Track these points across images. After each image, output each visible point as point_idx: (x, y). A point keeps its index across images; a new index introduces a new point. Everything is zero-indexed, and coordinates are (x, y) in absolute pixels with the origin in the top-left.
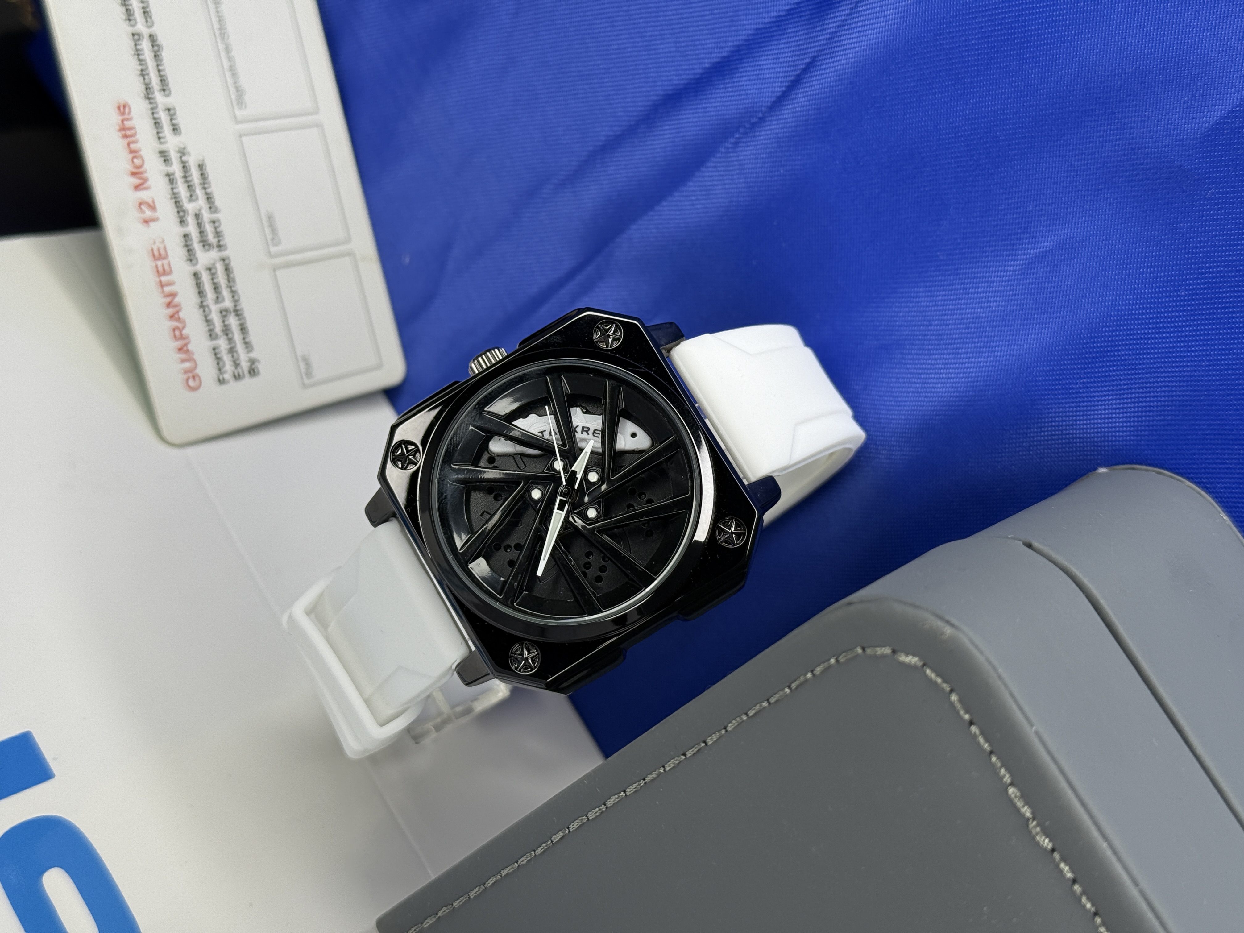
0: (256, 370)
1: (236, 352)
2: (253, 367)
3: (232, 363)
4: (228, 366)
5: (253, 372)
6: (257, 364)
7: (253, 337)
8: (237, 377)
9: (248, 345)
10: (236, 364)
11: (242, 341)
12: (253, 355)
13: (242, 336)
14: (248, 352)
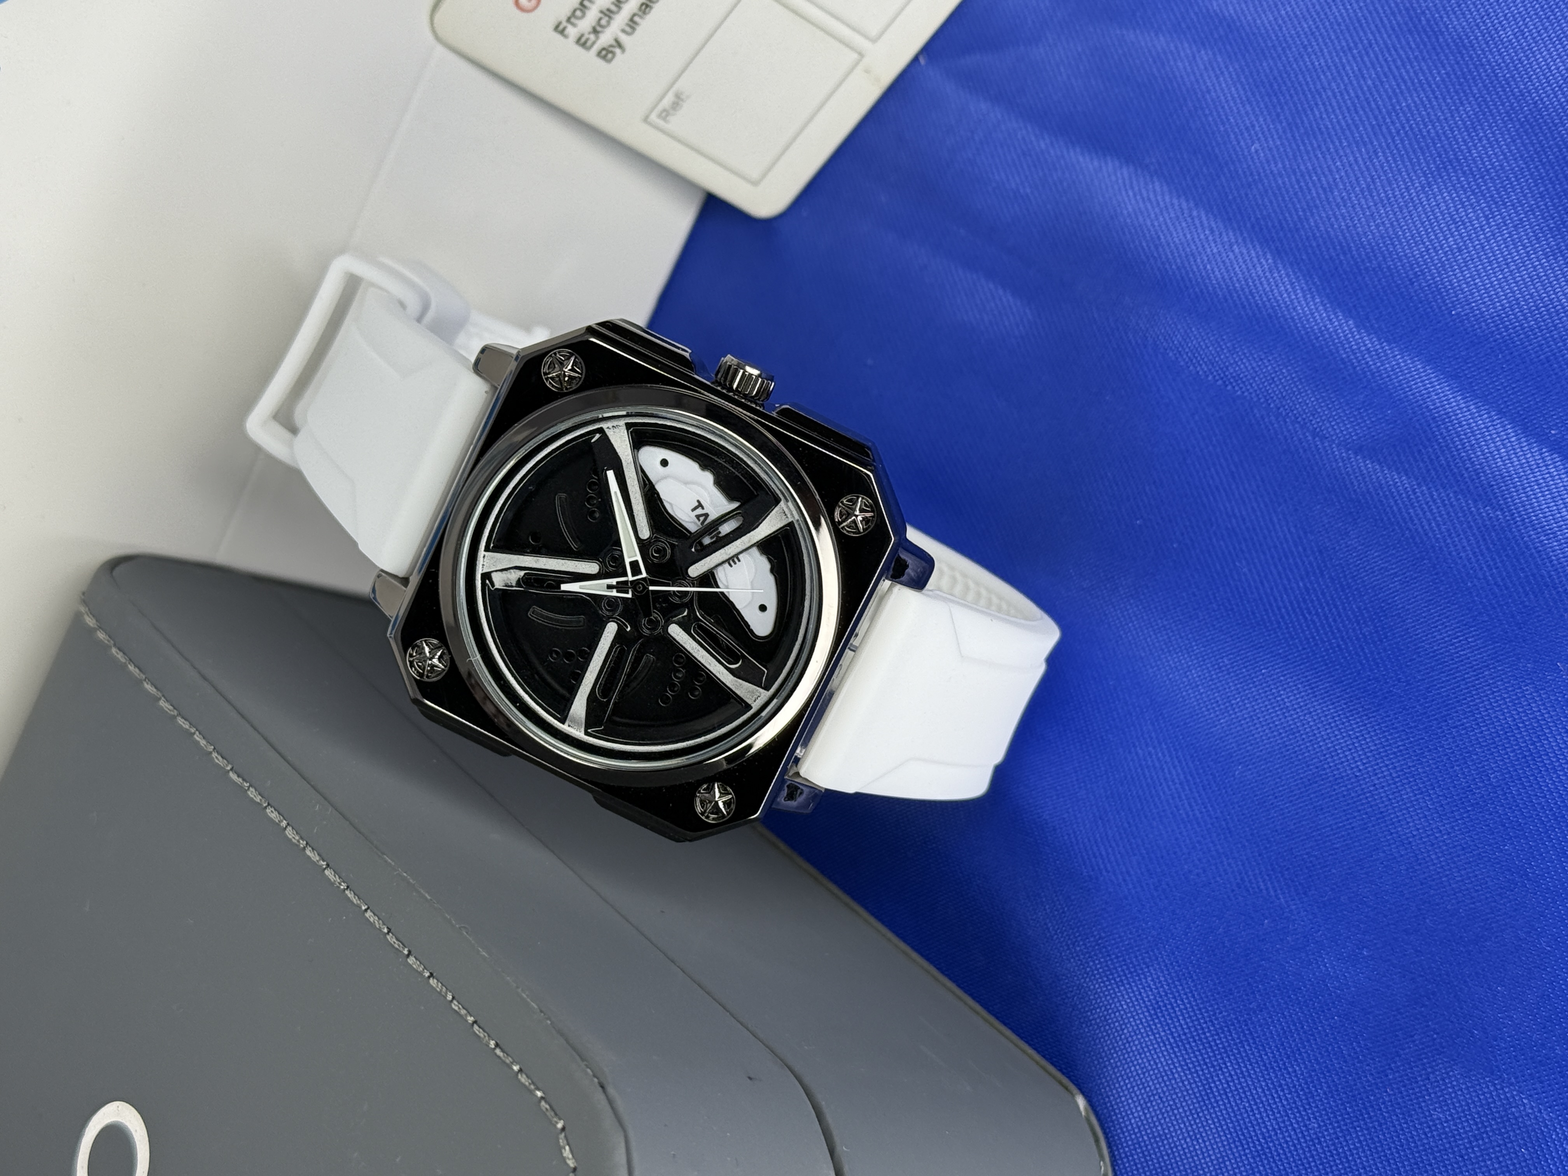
0: (610, 56)
1: (610, 18)
2: (611, 49)
3: (594, 24)
4: (585, 24)
5: (606, 54)
6: (618, 51)
7: (646, 24)
8: (582, 42)
9: (632, 24)
10: (595, 31)
11: (629, 17)
12: (623, 38)
13: (635, 10)
14: (623, 31)
